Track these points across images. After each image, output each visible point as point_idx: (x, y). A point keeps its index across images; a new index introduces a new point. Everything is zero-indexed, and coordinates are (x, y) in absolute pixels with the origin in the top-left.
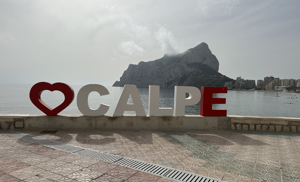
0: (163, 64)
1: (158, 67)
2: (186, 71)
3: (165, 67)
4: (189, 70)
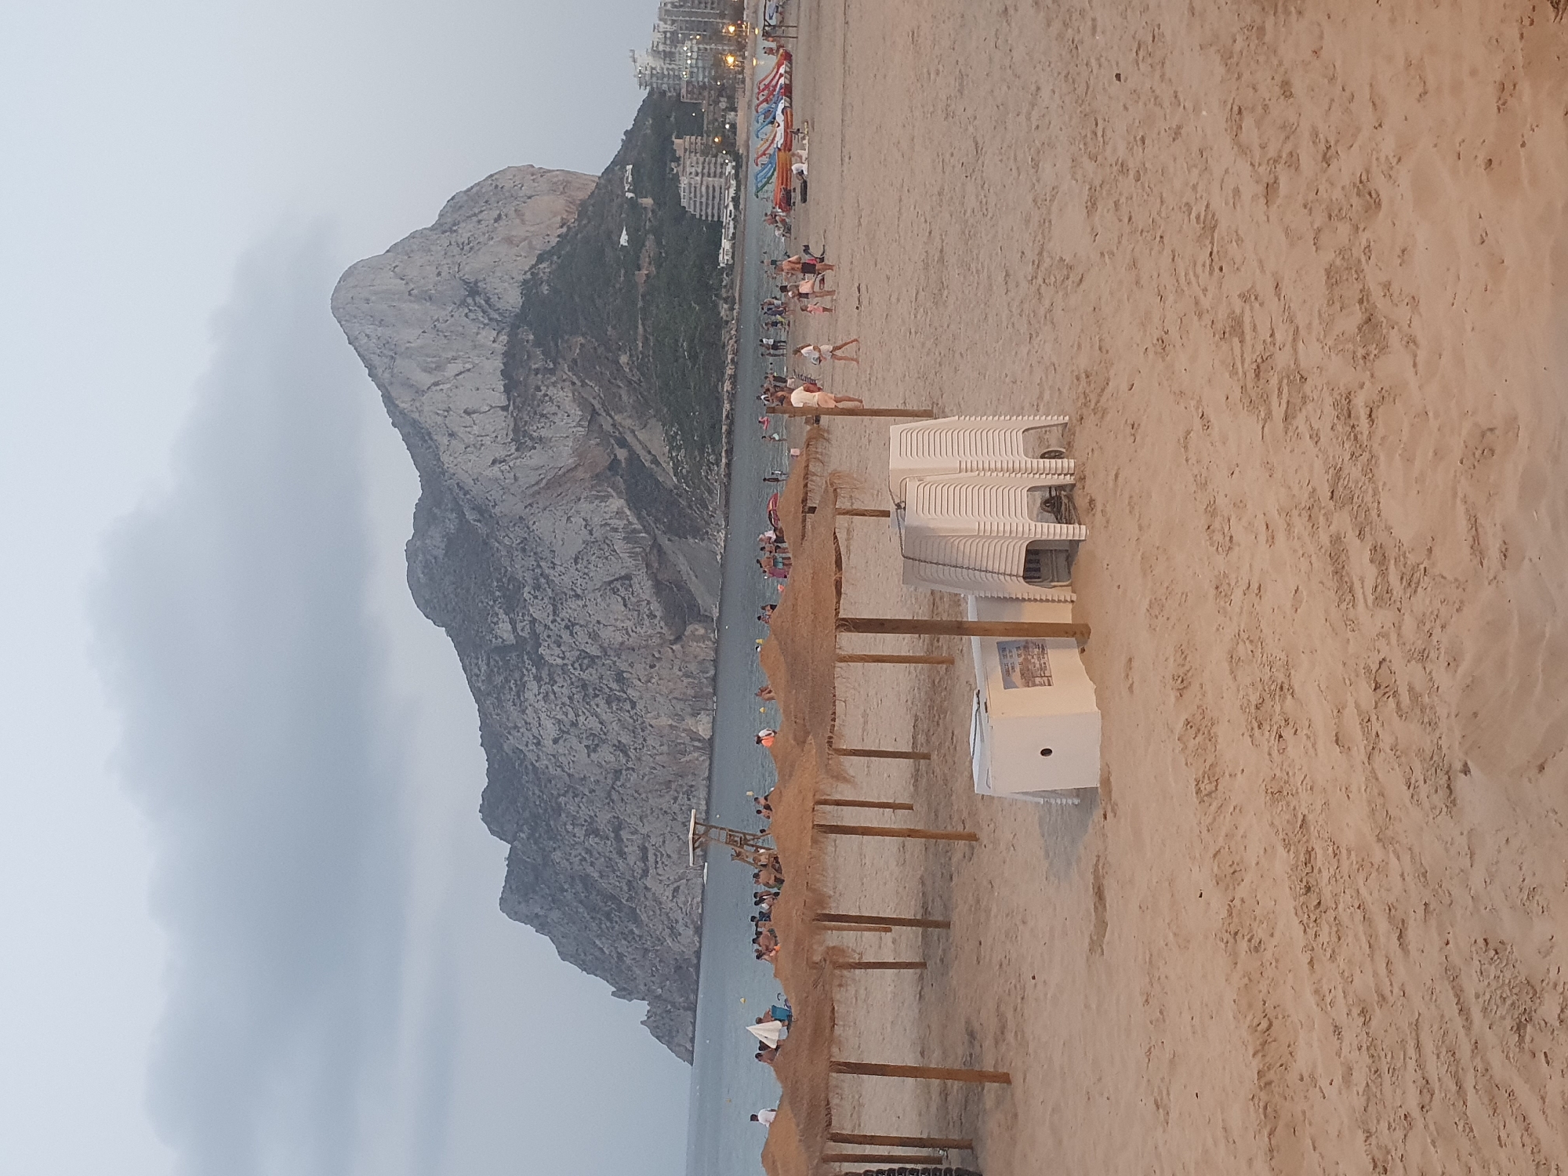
0: (510, 639)
2: (571, 462)
4: (565, 433)
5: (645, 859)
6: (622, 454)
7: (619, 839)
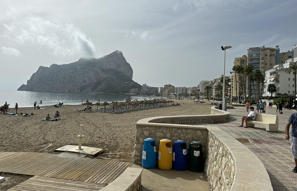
0: (78, 68)
1: (72, 71)
2: (100, 76)
3: (79, 72)
4: (104, 75)
5: (48, 84)
6: (101, 82)
7: (51, 81)
